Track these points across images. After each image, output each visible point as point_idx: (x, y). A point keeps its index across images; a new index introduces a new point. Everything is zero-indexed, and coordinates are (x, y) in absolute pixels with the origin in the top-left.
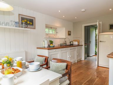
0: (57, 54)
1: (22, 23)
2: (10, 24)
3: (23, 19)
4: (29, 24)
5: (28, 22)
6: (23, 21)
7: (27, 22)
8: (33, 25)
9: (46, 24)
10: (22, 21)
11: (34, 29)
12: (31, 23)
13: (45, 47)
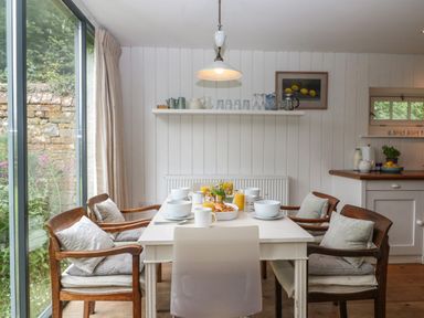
0: (412, 200)
1: (284, 97)
2: (252, 103)
3: (287, 84)
4: (308, 96)
5: (304, 91)
6: (288, 90)
7: (299, 91)
8: (318, 96)
9: (370, 88)
10: (284, 89)
11: (323, 109)
12: (313, 92)
13: (359, 171)
